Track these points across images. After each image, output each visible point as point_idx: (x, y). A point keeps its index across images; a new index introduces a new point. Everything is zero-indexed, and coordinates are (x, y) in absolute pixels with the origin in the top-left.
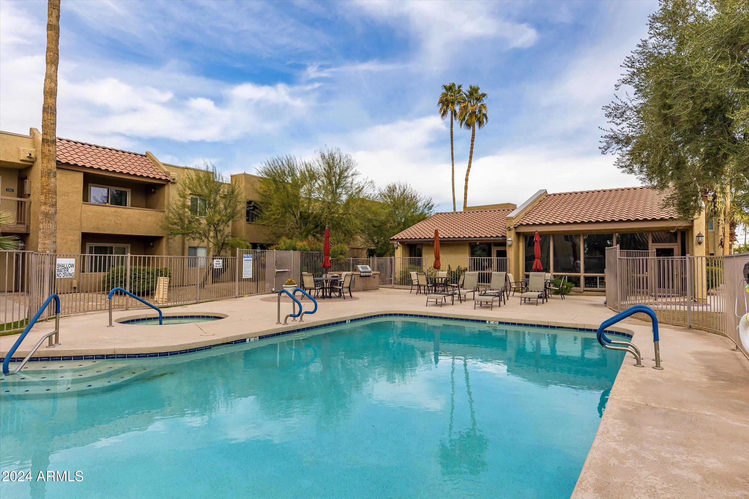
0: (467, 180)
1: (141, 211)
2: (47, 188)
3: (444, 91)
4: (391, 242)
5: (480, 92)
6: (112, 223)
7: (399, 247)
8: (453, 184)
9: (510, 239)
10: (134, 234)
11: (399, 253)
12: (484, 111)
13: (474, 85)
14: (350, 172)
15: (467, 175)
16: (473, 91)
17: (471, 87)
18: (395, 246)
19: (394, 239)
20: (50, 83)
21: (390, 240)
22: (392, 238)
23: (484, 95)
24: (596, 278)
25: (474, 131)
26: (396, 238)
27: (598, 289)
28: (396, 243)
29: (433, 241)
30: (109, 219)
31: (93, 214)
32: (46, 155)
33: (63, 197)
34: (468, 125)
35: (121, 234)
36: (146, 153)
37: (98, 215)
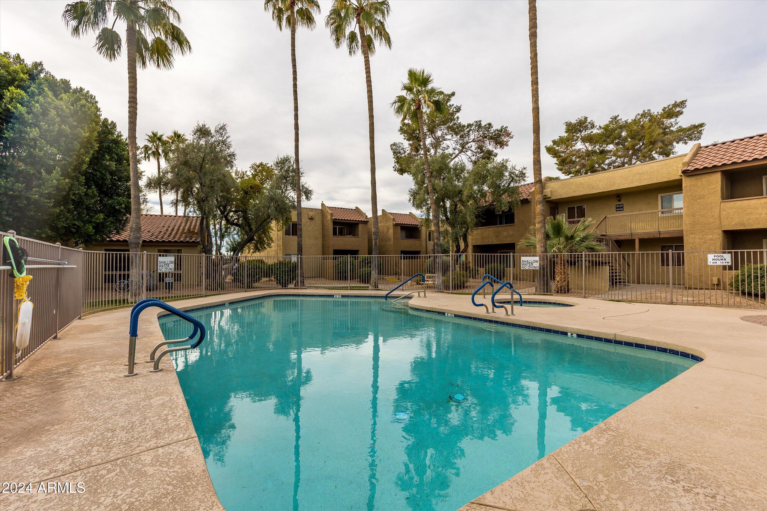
6: (763, 216)
30: (758, 212)
31: (734, 210)
33: (699, 201)
37: (742, 210)
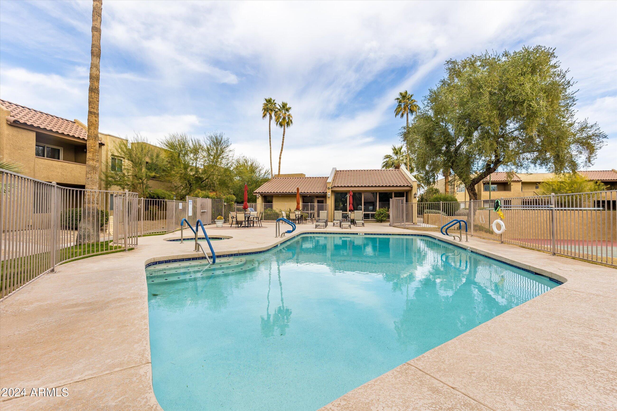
0: (280, 158)
1: (81, 166)
2: (94, 148)
3: (265, 102)
4: (254, 194)
5: (288, 106)
6: (60, 174)
7: (260, 198)
8: (271, 160)
9: (329, 194)
10: (76, 184)
11: (259, 201)
12: (291, 119)
13: (285, 102)
14: (227, 149)
15: (280, 155)
16: (284, 106)
17: (283, 103)
18: (258, 196)
19: (256, 193)
20: (97, 71)
21: (254, 193)
22: (255, 192)
23: (290, 108)
24: (369, 214)
25: (284, 129)
26: (258, 192)
27: (370, 220)
28: (258, 195)
29: (296, 194)
30: (57, 171)
31: (44, 166)
32: (93, 124)
34: (281, 125)
35: (66, 183)
36: (75, 120)
37: (48, 167)
